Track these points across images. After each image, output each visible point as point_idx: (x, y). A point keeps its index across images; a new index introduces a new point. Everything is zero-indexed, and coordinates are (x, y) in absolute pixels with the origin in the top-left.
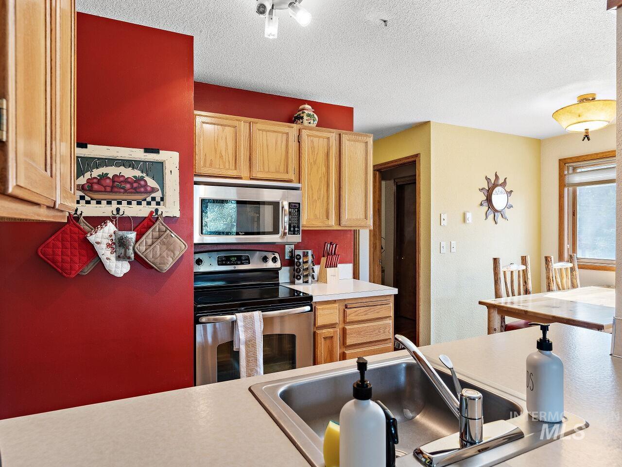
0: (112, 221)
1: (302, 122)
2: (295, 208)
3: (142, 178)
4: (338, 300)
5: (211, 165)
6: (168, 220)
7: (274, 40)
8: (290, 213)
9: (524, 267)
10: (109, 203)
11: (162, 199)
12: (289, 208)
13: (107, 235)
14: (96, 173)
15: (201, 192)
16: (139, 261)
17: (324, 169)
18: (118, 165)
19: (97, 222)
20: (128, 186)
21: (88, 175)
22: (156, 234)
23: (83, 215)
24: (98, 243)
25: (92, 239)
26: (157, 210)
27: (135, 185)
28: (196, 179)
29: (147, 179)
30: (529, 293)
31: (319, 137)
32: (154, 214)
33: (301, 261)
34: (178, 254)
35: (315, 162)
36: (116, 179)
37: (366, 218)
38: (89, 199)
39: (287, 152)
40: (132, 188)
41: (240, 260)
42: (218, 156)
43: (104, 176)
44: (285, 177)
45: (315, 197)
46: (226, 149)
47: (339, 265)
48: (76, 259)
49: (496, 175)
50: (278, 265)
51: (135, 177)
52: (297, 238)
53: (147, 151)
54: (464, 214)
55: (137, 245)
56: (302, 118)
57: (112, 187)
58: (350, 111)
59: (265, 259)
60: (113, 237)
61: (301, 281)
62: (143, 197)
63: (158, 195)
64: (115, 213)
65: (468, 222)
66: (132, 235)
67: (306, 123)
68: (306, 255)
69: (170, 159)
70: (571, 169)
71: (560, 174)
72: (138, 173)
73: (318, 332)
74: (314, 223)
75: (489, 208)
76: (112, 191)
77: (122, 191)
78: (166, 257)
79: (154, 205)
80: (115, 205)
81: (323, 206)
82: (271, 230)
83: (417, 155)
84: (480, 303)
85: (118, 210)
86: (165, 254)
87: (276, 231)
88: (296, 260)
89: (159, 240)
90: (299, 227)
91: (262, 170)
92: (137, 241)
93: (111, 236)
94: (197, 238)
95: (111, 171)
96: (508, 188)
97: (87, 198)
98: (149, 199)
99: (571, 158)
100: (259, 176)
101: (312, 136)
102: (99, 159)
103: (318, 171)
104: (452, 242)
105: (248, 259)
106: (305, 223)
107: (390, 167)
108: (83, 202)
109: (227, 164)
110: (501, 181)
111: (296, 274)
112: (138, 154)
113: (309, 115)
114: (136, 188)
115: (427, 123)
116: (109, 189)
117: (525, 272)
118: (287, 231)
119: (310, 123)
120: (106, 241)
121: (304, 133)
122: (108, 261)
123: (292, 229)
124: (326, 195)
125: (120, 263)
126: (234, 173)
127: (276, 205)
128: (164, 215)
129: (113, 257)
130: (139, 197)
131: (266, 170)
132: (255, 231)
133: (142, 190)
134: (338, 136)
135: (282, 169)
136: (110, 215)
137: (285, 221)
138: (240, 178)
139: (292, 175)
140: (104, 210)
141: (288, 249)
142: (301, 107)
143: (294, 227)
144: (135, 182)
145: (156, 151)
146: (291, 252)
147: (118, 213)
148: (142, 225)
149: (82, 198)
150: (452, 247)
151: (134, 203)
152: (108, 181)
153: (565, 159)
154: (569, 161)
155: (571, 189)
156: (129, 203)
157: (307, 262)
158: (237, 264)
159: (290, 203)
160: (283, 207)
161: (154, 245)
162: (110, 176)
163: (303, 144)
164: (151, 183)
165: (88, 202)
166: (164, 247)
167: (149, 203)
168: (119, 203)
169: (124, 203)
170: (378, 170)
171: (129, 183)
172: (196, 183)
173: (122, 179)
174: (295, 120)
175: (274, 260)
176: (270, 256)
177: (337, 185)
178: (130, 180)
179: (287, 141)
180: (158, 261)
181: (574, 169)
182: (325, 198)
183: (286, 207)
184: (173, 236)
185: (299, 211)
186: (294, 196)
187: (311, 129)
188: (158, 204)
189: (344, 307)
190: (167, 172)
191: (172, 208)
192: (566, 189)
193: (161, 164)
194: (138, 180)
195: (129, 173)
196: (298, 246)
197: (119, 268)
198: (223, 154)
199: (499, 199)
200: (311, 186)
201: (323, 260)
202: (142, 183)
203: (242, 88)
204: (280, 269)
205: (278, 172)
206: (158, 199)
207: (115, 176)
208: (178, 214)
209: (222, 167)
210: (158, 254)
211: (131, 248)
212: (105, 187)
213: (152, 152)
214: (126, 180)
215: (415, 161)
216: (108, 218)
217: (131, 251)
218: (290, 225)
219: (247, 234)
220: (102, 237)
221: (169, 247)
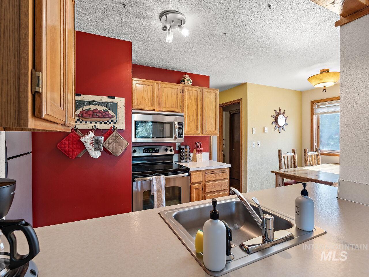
0: (92, 132)
1: (184, 83)
2: (181, 125)
3: (107, 111)
4: (202, 170)
5: (140, 104)
6: (119, 131)
7: (171, 43)
8: (178, 127)
9: (293, 154)
10: (91, 123)
11: (117, 121)
12: (178, 125)
13: (90, 138)
14: (85, 108)
15: (135, 117)
16: (105, 151)
17: (195, 106)
18: (95, 104)
19: (85, 132)
20: (100, 115)
21: (81, 109)
22: (114, 138)
23: (79, 128)
24: (86, 142)
25: (83, 140)
26: (114, 126)
27: (103, 114)
28: (133, 111)
29: (109, 111)
30: (296, 167)
31: (193, 90)
32: (113, 128)
33: (184, 151)
34: (124, 148)
35: (191, 103)
36: (95, 111)
37: (216, 130)
38: (81, 121)
39: (177, 98)
40: (102, 115)
41: (154, 151)
42: (144, 100)
43: (89, 110)
44: (176, 110)
45: (191, 120)
46: (148, 96)
47: (202, 153)
48: (75, 150)
49: (280, 109)
50: (173, 153)
51: (103, 110)
52: (182, 140)
53: (109, 97)
54: (264, 129)
55: (105, 143)
56: (184, 81)
57: (93, 115)
58: (207, 78)
59: (166, 150)
60: (93, 139)
61: (184, 161)
63: (114, 119)
64: (94, 127)
65: (266, 132)
66: (102, 138)
67: (186, 83)
68: (186, 148)
69: (121, 101)
70: (317, 106)
71: (311, 108)
72: (105, 108)
73: (192, 186)
74: (190, 132)
75: (276, 125)
76: (92, 117)
77: (97, 117)
78: (118, 149)
79: (112, 124)
80: (94, 124)
81: (195, 124)
82: (169, 136)
83: (241, 99)
84: (272, 172)
85: (95, 126)
86: (118, 148)
87: (171, 136)
88: (181, 150)
89: (115, 141)
90: (183, 135)
91: (165, 107)
92: (104, 141)
93: (92, 139)
94: (133, 140)
95: (92, 107)
96: (286, 115)
97: (81, 120)
98: (110, 121)
99: (317, 101)
100: (163, 109)
101: (190, 90)
102: (86, 101)
103: (192, 107)
104: (258, 142)
105: (158, 150)
106: (186, 132)
107: (227, 105)
108: (78, 122)
109: (148, 104)
110: (282, 112)
111: (182, 157)
112: (105, 99)
113: (187, 80)
114: (104, 116)
115: (245, 84)
116: (91, 116)
117: (294, 157)
118: (177, 136)
119: (188, 84)
120: (89, 141)
121: (185, 88)
122: (91, 151)
123: (179, 135)
124: (196, 119)
125: (96, 152)
126: (151, 108)
127: (171, 124)
128: (117, 129)
129: (93, 149)
130: (106, 120)
131: (167, 106)
132: (162, 136)
133: (107, 116)
134: (202, 90)
135: (174, 106)
136: (92, 128)
137: (176, 131)
138: (154, 111)
139: (179, 109)
140: (89, 126)
141: (177, 145)
142: (184, 76)
143: (180, 134)
144: (104, 112)
145: (114, 98)
146: (179, 147)
147: (95, 128)
148: (107, 133)
149: (78, 120)
150: (258, 144)
151: (103, 123)
152: (90, 112)
153: (314, 101)
154: (315, 102)
155: (317, 116)
156: (101, 123)
157: (187, 151)
158: (153, 152)
159: (178, 123)
160: (175, 125)
161: (113, 143)
162: (92, 110)
163: (185, 94)
164: (111, 113)
165: (81, 122)
166: (117, 144)
167: (110, 123)
168: (96, 123)
169: (98, 123)
170: (221, 107)
171: (101, 113)
172: (133, 113)
173: (97, 111)
174: (181, 82)
175: (171, 150)
176: (169, 149)
177: (202, 113)
178: (101, 112)
179: (177, 93)
180: (114, 151)
181: (318, 106)
182: (196, 120)
183: (177, 125)
184: (122, 139)
185: (183, 126)
186: (180, 119)
187: (189, 86)
188: (115, 123)
189: (205, 174)
190: (119, 108)
191: (121, 125)
192: (314, 116)
193: (116, 104)
194: (105, 111)
195: (101, 108)
196: (182, 144)
197: (96, 154)
198: (146, 99)
199: (281, 121)
200: (189, 115)
201: (195, 150)
202: (107, 113)
203: (155, 67)
204: (174, 155)
205: (172, 107)
206: (115, 121)
207: (94, 110)
208: (124, 128)
209: (145, 105)
210: (115, 147)
211: (102, 144)
212: (89, 115)
213: (112, 98)
214: (99, 112)
215: (240, 102)
216: (91, 130)
217: (102, 146)
218: (178, 134)
219: (157, 138)
220: (88, 139)
221: (120, 144)
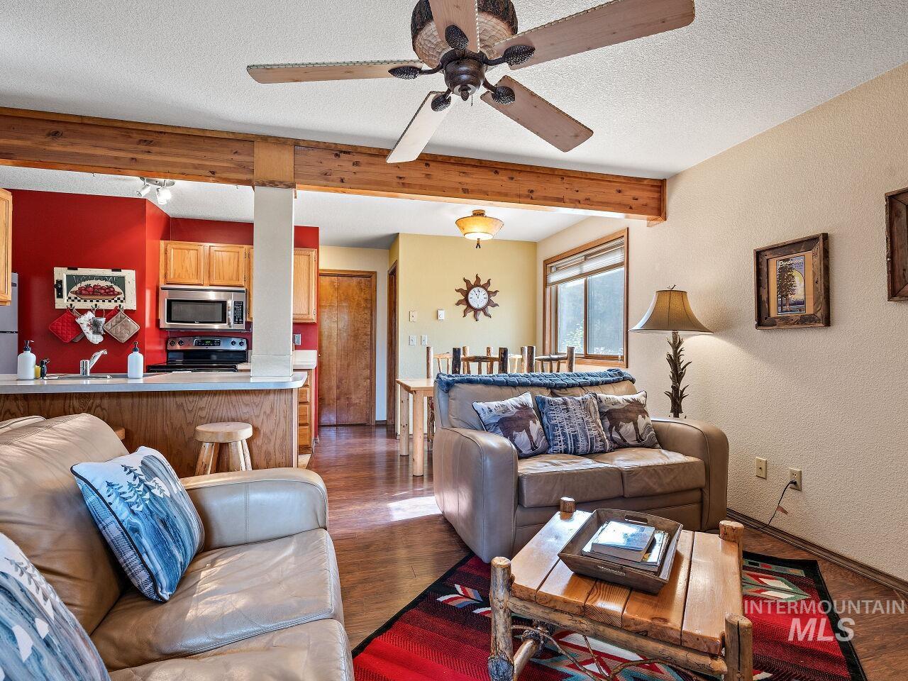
0: (91, 312)
2: (240, 305)
5: (179, 276)
6: (127, 312)
8: (235, 309)
10: (92, 301)
11: (124, 299)
12: (235, 305)
13: (88, 319)
14: (84, 284)
16: (107, 336)
18: (97, 279)
19: (83, 312)
20: (103, 291)
21: (79, 285)
22: (118, 320)
23: (75, 308)
24: (82, 324)
25: (78, 321)
26: (120, 305)
27: (107, 290)
29: (115, 287)
32: (118, 308)
34: (133, 332)
36: (96, 287)
38: (79, 299)
39: (238, 266)
40: (105, 292)
41: (213, 343)
42: (184, 270)
43: (88, 286)
44: (237, 283)
46: (191, 266)
48: (70, 332)
49: (477, 277)
50: (245, 347)
51: (107, 286)
52: (241, 327)
53: (113, 270)
54: (437, 312)
55: (106, 326)
57: (94, 292)
58: (316, 230)
60: (92, 321)
62: (112, 297)
63: (121, 296)
64: (94, 307)
65: (439, 318)
66: (103, 320)
69: (130, 275)
70: (553, 269)
71: (544, 273)
72: (109, 284)
75: (467, 307)
76: (93, 295)
77: (99, 294)
79: (118, 302)
80: (95, 302)
82: (220, 320)
85: (96, 305)
86: (123, 332)
87: (224, 321)
89: (120, 323)
90: (243, 319)
91: (219, 279)
92: (106, 322)
93: (90, 320)
95: (93, 283)
96: (491, 289)
98: (116, 299)
100: (215, 283)
102: (85, 276)
104: (423, 336)
105: (219, 343)
108: (76, 301)
109: (191, 275)
110: (483, 282)
112: (108, 272)
114: (108, 293)
116: (91, 293)
118: (231, 321)
120: (87, 323)
121: (255, 252)
122: (89, 335)
123: (237, 320)
125: (95, 336)
126: (196, 282)
127: (223, 303)
128: (125, 309)
129: (91, 332)
130: (110, 298)
131: (222, 278)
133: (112, 293)
135: (234, 278)
136: (91, 308)
137: (231, 314)
139: (242, 282)
140: (88, 305)
143: (239, 319)
145: (119, 270)
147: (96, 307)
148: (109, 314)
149: (76, 298)
150: (422, 340)
151: (107, 301)
152: (91, 288)
153: (548, 260)
154: (551, 261)
155: (553, 288)
156: (103, 301)
158: (210, 346)
159: (235, 302)
160: (229, 305)
161: (117, 326)
162: (92, 285)
163: (252, 259)
164: (117, 289)
165: (79, 301)
166: (123, 328)
167: (116, 301)
168: (98, 301)
169: (100, 301)
173: (99, 287)
175: (242, 344)
179: (239, 258)
180: (119, 335)
181: (557, 269)
183: (232, 305)
184: (129, 321)
185: (242, 307)
188: (122, 301)
190: (127, 282)
191: (131, 304)
193: (123, 278)
194: (109, 288)
195: (103, 284)
197: (95, 339)
198: (188, 269)
199: (478, 298)
202: (112, 289)
207: (95, 285)
208: (135, 308)
209: (187, 277)
210: (119, 331)
211: (102, 327)
212: (89, 292)
213: (117, 271)
214: (102, 288)
216: (90, 310)
217: (101, 329)
218: (235, 317)
219: (200, 323)
220: (84, 321)
221: (126, 326)
